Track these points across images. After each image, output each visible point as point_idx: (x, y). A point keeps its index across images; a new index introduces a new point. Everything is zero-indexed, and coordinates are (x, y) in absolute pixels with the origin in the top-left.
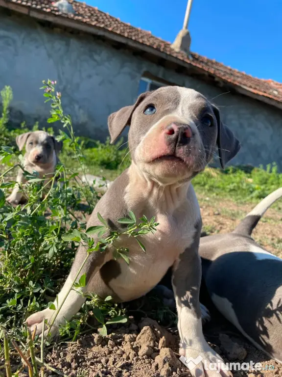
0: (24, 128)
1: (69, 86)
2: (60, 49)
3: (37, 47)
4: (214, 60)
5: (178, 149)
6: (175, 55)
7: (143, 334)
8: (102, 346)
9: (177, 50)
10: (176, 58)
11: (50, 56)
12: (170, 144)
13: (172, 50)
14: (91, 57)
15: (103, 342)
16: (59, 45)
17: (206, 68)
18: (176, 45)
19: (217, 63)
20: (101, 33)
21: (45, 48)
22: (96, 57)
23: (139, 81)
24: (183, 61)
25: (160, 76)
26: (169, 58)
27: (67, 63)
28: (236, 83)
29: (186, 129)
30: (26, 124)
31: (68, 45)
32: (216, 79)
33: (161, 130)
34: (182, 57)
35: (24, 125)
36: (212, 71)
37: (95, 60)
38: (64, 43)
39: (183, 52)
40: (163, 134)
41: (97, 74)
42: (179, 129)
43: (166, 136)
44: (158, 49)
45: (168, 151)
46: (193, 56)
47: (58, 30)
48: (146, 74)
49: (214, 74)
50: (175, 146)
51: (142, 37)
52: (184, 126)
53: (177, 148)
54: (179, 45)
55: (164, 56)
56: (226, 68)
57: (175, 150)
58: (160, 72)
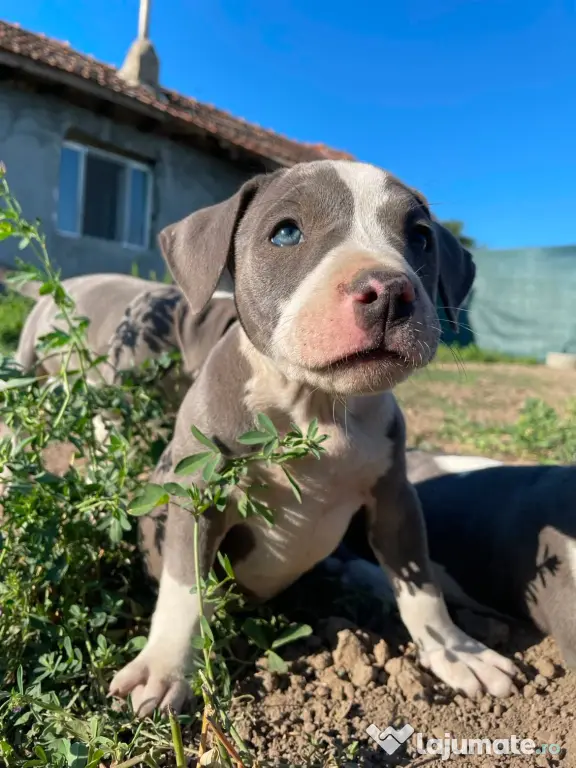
4: (212, 105)
5: (391, 333)
6: (132, 93)
7: (344, 646)
8: (284, 690)
9: (133, 82)
10: (135, 99)
12: (370, 326)
13: (121, 83)
15: (281, 682)
17: (199, 122)
18: (128, 71)
19: (216, 112)
23: (59, 151)
24: (151, 107)
25: (105, 137)
26: (119, 100)
28: (262, 152)
29: (403, 286)
33: (341, 293)
34: (146, 97)
36: (211, 127)
39: (145, 87)
40: (349, 302)
42: (389, 288)
43: (360, 307)
44: (93, 80)
45: (369, 343)
46: (168, 96)
48: (74, 135)
49: (218, 133)
50: (384, 330)
51: (52, 54)
52: (399, 280)
53: (388, 332)
54: (135, 72)
55: (109, 96)
56: (235, 121)
57: (383, 339)
58: (105, 129)
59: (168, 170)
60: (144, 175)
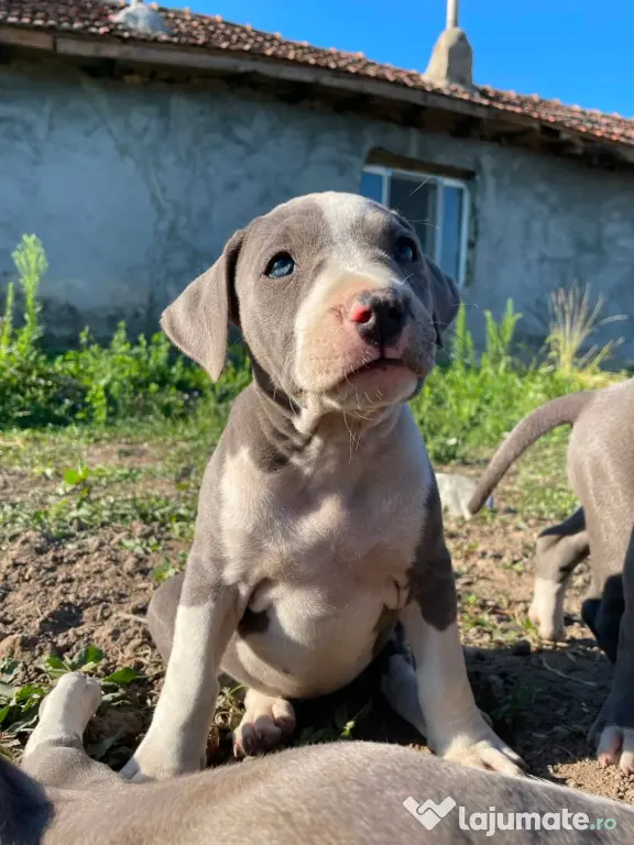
0: (89, 344)
1: (183, 220)
2: (146, 129)
3: (88, 134)
9: (441, 84)
11: (123, 151)
14: (228, 133)
16: (142, 118)
18: (434, 72)
20: (245, 66)
21: (110, 132)
22: (242, 133)
23: (359, 177)
25: (413, 153)
26: (431, 101)
27: (169, 160)
28: (617, 137)
30: (90, 332)
31: (164, 113)
32: (564, 136)
35: (87, 336)
37: (239, 142)
38: (153, 110)
39: (456, 86)
41: (250, 177)
44: (399, 83)
47: (136, 79)
48: (376, 156)
54: (443, 72)
55: (417, 98)
58: (412, 143)
59: (491, 182)
60: (460, 192)
